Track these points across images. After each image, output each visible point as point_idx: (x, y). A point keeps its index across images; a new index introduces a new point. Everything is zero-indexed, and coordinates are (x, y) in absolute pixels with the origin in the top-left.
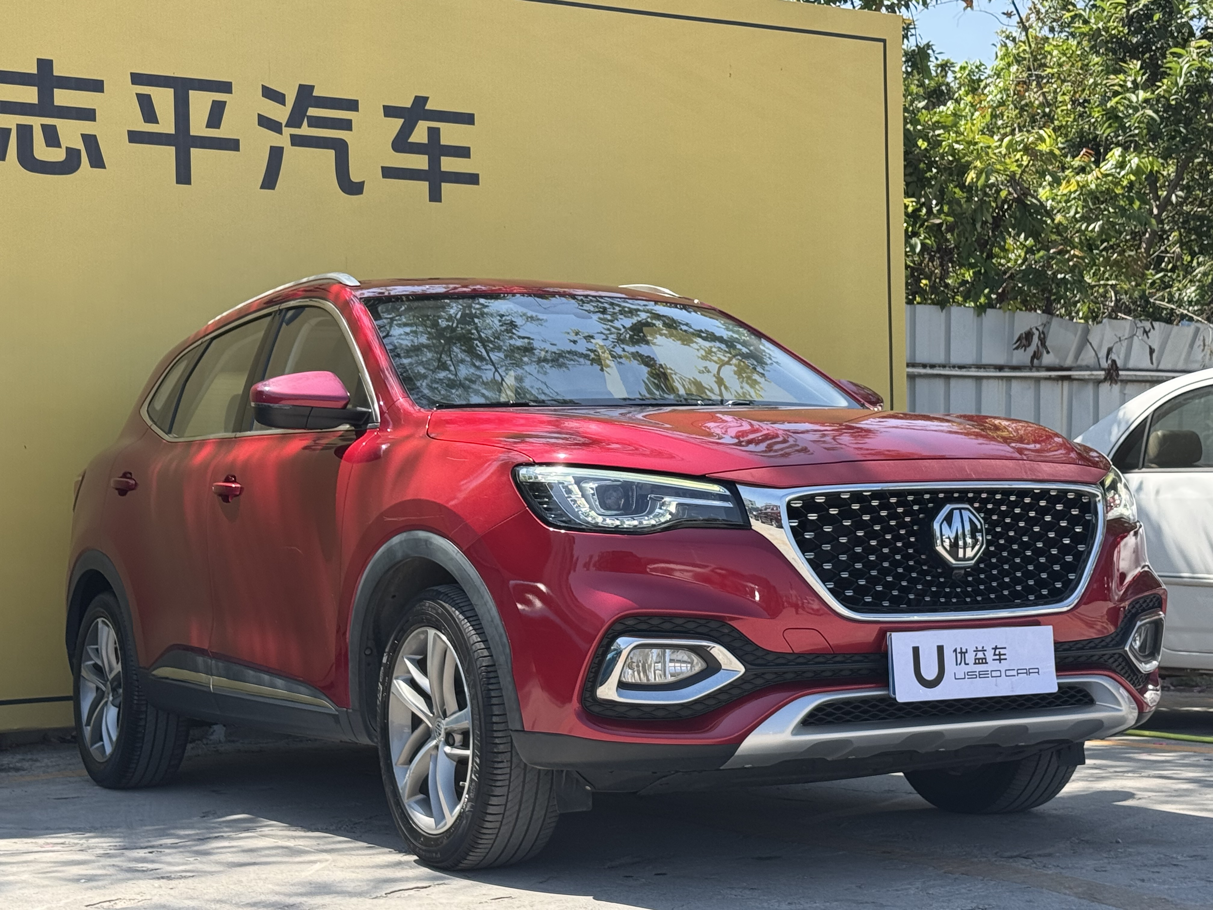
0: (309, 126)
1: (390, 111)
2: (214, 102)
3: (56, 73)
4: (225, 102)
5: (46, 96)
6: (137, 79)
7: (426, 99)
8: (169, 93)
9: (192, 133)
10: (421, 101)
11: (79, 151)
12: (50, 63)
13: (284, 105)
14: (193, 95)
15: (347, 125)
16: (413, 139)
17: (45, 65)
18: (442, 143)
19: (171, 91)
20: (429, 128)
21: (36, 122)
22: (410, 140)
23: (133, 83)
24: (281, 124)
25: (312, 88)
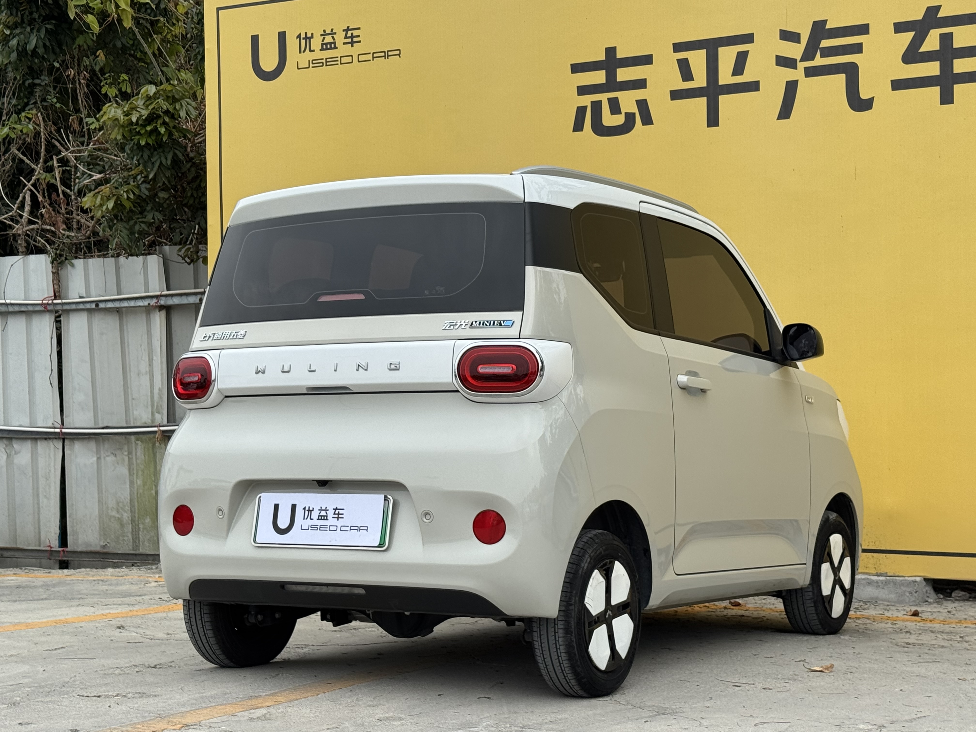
0: (821, 57)
1: (900, 27)
2: (738, 52)
3: (618, 56)
4: (748, 51)
5: (611, 75)
6: (678, 47)
7: (938, 8)
8: (703, 53)
9: (720, 84)
10: (933, 11)
11: (634, 114)
12: (614, 49)
13: (800, 43)
14: (721, 50)
15: (858, 49)
16: (923, 49)
17: (611, 51)
18: (955, 46)
19: (705, 51)
20: (941, 35)
21: (604, 97)
22: (920, 51)
23: (675, 51)
24: (796, 60)
25: (825, 22)
